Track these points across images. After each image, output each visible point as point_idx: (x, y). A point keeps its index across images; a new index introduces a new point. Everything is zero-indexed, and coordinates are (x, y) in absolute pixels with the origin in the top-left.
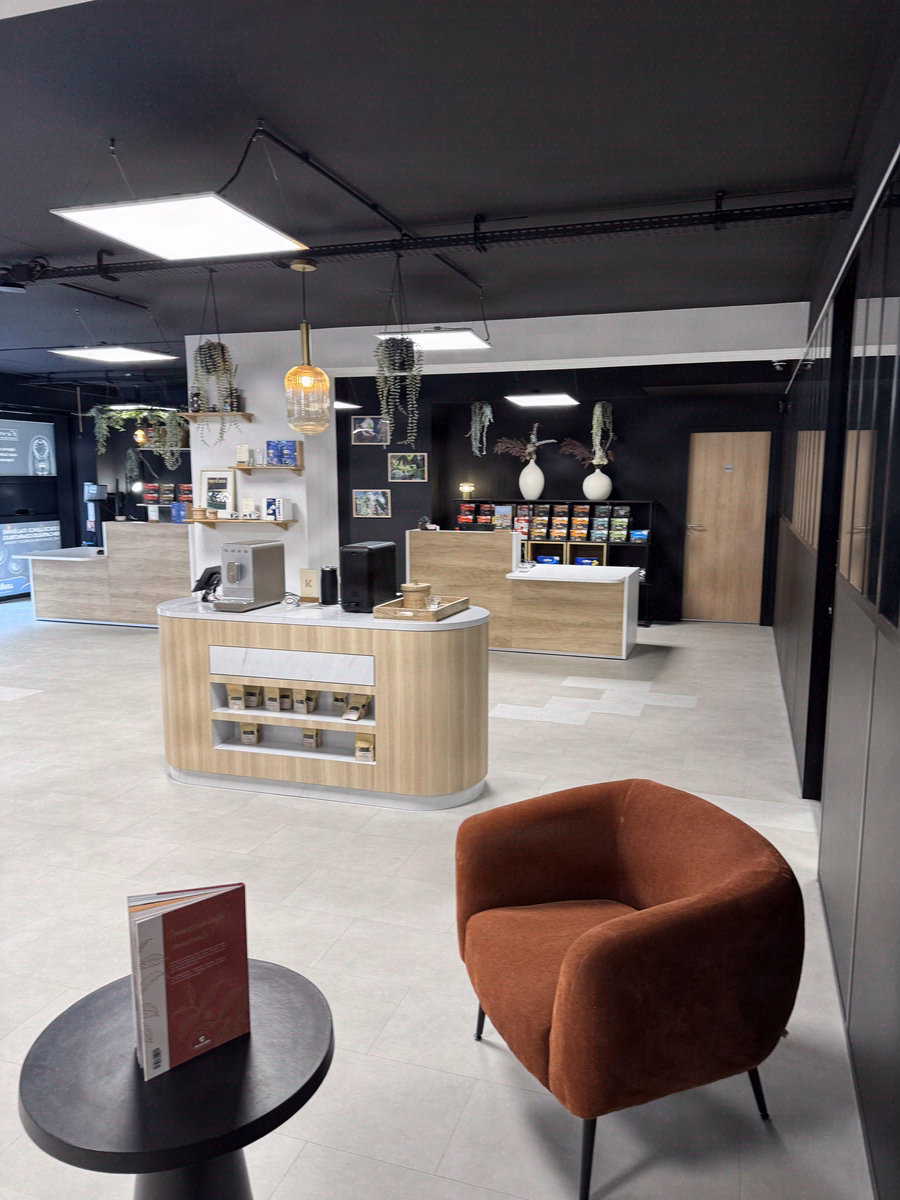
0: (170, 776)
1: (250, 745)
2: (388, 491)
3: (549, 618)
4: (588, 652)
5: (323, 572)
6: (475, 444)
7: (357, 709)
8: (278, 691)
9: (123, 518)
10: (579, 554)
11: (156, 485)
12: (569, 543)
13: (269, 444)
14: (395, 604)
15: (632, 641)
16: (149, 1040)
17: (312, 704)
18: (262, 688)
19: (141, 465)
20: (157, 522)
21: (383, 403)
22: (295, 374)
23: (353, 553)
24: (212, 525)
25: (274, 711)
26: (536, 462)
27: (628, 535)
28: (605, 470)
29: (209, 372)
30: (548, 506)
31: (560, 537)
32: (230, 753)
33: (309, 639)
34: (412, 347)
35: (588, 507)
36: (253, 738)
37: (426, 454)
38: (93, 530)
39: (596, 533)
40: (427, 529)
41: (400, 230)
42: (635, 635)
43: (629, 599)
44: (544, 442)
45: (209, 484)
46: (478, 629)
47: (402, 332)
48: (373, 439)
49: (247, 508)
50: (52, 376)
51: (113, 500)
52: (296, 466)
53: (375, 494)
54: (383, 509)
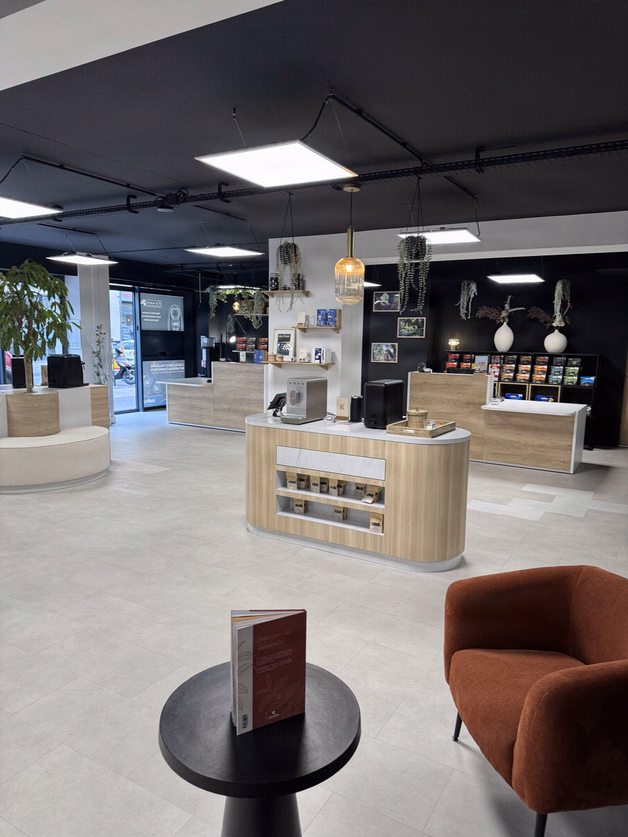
0: (248, 529)
1: (300, 514)
2: (396, 344)
3: (513, 439)
4: (543, 467)
5: (352, 399)
6: (463, 311)
7: (372, 496)
8: (319, 479)
9: (224, 359)
10: (538, 394)
11: (245, 338)
12: (531, 385)
13: (319, 312)
14: (402, 424)
15: (578, 460)
16: (241, 709)
17: (341, 490)
18: (309, 476)
19: (236, 325)
20: (245, 362)
21: (402, 282)
22: (342, 263)
23: (374, 387)
24: (279, 365)
25: (316, 492)
26: (508, 324)
27: (579, 380)
28: (561, 330)
29: (285, 263)
30: (515, 357)
31: (523, 379)
32: (286, 517)
33: (341, 446)
34: (425, 242)
35: (547, 358)
36: (302, 509)
37: (425, 318)
38: (205, 367)
39: (553, 378)
40: (423, 371)
41: (421, 160)
42: (581, 456)
43: (577, 429)
44: (515, 309)
45: (279, 338)
46: (462, 445)
47: (418, 232)
48: (388, 307)
49: (302, 354)
50: (184, 266)
51: (219, 347)
52: (336, 326)
53: (387, 346)
54: (392, 356)
